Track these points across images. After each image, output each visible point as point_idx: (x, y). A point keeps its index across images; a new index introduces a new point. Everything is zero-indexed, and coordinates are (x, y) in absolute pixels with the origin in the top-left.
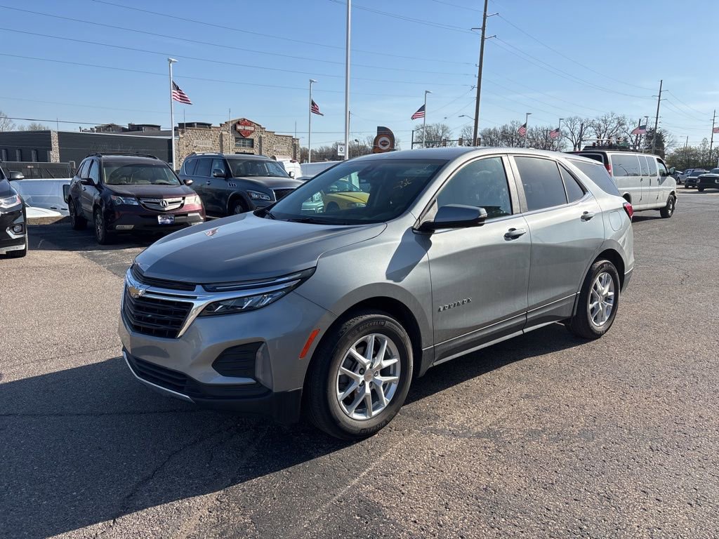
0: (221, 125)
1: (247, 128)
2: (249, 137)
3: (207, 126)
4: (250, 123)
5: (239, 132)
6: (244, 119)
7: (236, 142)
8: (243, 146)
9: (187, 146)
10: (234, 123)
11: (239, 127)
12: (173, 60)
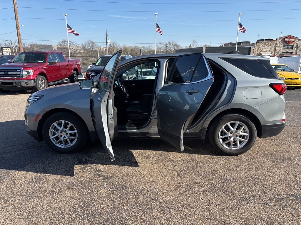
0: (277, 39)
1: (290, 40)
2: (291, 44)
3: (270, 40)
4: (292, 37)
5: (286, 42)
6: (290, 36)
7: (283, 47)
8: (287, 49)
9: (257, 50)
10: (284, 37)
11: (286, 40)
12: (241, 13)
